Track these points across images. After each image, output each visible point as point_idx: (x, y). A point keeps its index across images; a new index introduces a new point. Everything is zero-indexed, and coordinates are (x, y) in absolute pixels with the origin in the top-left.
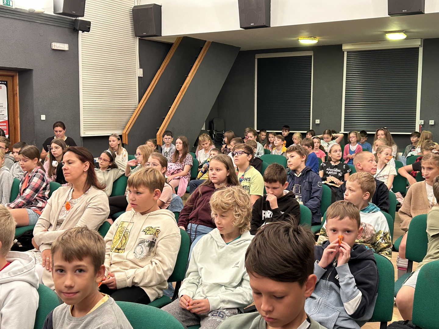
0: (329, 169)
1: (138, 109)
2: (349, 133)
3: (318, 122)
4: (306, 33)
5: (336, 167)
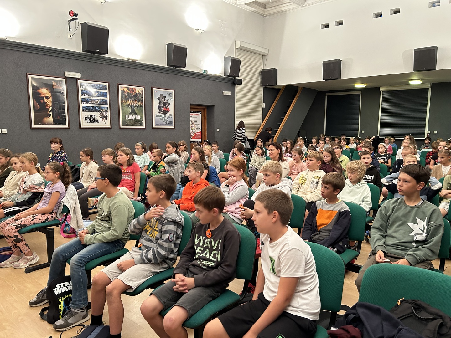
0: (379, 157)
1: (262, 125)
3: (363, 132)
4: (359, 82)
5: (383, 156)
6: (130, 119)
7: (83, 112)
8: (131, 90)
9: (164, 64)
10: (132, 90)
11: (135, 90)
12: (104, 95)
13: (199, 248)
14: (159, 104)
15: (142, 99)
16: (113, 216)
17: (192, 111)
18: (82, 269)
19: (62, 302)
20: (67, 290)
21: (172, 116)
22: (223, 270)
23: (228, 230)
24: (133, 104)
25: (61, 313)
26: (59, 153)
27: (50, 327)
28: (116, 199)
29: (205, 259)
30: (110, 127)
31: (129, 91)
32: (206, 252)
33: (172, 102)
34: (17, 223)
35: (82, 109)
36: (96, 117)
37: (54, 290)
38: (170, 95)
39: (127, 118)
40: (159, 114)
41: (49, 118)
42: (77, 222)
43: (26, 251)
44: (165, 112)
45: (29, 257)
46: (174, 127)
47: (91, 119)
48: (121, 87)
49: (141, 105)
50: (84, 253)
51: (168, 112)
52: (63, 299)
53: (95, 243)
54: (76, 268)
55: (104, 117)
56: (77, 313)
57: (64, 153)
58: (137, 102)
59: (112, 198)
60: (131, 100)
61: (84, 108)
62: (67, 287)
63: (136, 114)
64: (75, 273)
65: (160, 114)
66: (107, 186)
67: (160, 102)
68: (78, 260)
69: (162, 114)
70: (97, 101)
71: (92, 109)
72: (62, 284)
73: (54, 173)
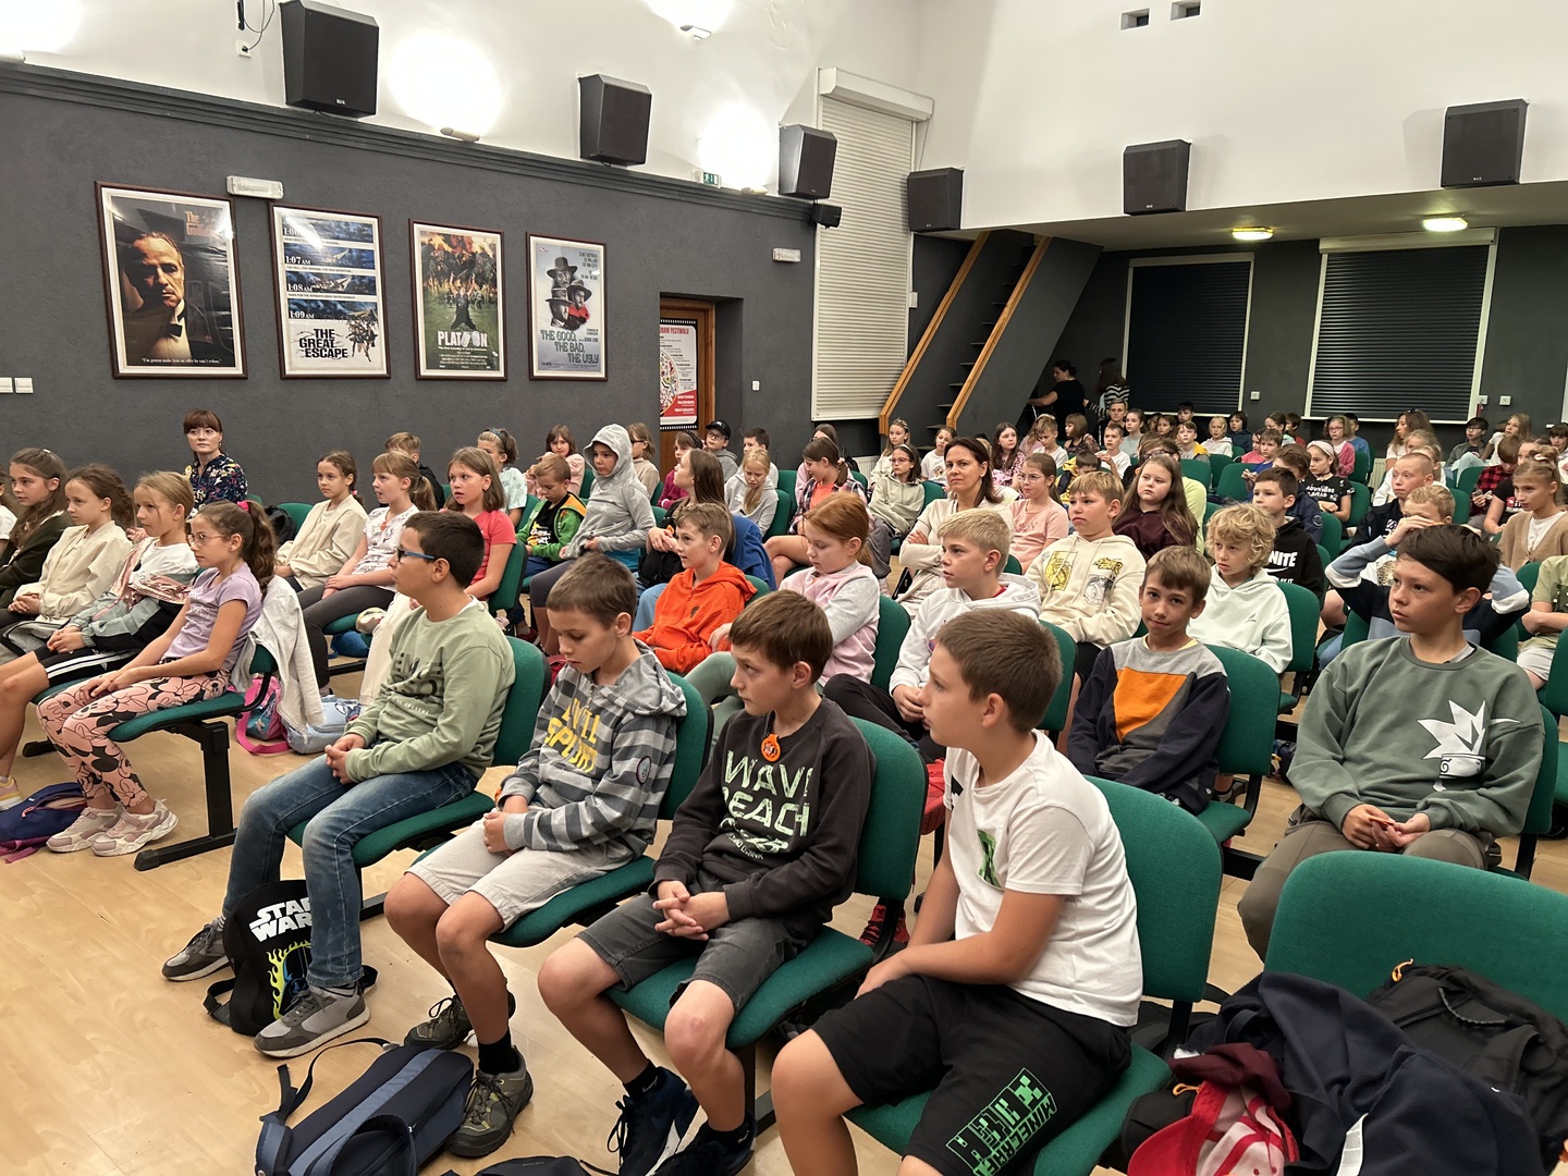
0: (1312, 489)
1: (907, 370)
2: (1329, 421)
3: (1255, 395)
4: (1249, 220)
5: (1325, 483)
6: (454, 346)
7: (292, 321)
8: (455, 244)
9: (571, 152)
10: (459, 242)
11: (470, 244)
12: (363, 260)
13: (738, 795)
14: (553, 292)
15: (495, 275)
16: (450, 678)
17: (665, 319)
18: (342, 858)
19: (280, 965)
20: (294, 927)
21: (595, 337)
22: (818, 865)
23: (836, 735)
24: (462, 293)
25: (279, 999)
26: (216, 463)
27: (243, 1045)
28: (462, 625)
29: (757, 830)
30: (384, 372)
31: (450, 245)
32: (760, 808)
33: (597, 288)
34: (104, 704)
35: (290, 309)
36: (337, 339)
37: (252, 925)
38: (590, 260)
39: (443, 341)
40: (553, 328)
41: (176, 341)
42: (302, 702)
43: (134, 797)
44: (574, 322)
45: (142, 817)
46: (603, 376)
47: (319, 345)
48: (423, 233)
49: (491, 295)
50: (347, 808)
51: (583, 320)
52: (284, 954)
53: (382, 774)
54: (325, 857)
55: (363, 338)
56: (333, 1000)
57: (233, 465)
58: (477, 287)
59: (447, 623)
60: (455, 279)
61: (294, 307)
62: (292, 917)
63: (472, 327)
64: (320, 872)
65: (556, 329)
66: (438, 584)
67: (556, 285)
68: (328, 831)
69: (562, 330)
70: (339, 281)
71: (324, 310)
72: (276, 908)
73: (226, 538)
